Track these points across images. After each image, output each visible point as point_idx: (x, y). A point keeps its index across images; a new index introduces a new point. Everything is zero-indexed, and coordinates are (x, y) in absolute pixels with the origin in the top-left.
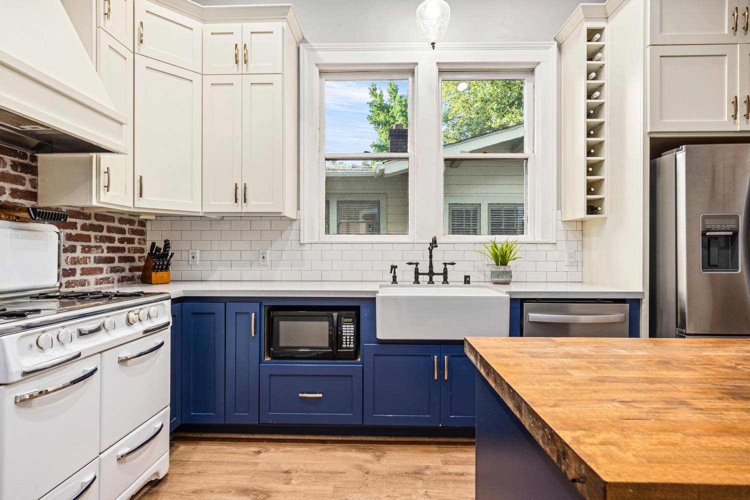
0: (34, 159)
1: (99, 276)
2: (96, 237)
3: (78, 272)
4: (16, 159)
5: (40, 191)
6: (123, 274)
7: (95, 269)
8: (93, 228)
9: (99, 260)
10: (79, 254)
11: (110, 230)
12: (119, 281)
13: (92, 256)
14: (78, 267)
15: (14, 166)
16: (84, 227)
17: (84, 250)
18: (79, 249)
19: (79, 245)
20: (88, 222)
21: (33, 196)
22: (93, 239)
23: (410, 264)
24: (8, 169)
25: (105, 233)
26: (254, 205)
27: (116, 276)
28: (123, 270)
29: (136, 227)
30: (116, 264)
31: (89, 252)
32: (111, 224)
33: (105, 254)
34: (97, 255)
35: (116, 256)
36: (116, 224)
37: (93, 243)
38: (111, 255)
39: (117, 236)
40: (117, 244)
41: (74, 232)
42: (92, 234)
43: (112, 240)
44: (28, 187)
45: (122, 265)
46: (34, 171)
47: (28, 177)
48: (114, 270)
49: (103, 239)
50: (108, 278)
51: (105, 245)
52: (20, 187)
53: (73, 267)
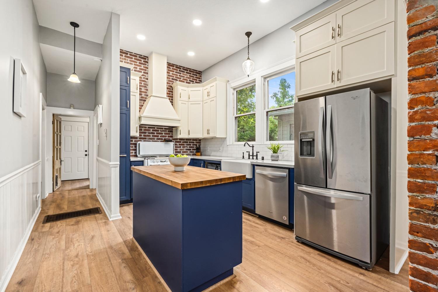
0: (172, 129)
1: (187, 153)
2: (186, 144)
3: (182, 152)
4: (169, 130)
5: (173, 135)
6: (194, 153)
7: (186, 152)
8: (185, 142)
9: (186, 150)
10: (182, 148)
11: (190, 142)
12: (192, 155)
13: (185, 149)
14: (182, 151)
15: (168, 131)
16: (183, 142)
17: (183, 147)
18: (182, 147)
19: (182, 146)
20: (184, 141)
21: (172, 137)
22: (185, 145)
23: (247, 152)
24: (167, 132)
25: (188, 143)
26: (211, 135)
27: (192, 153)
28: (194, 152)
29: (198, 141)
30: (192, 150)
31: (184, 148)
32: (190, 141)
33: (188, 148)
34: (186, 148)
35: (192, 149)
36: (192, 141)
37: (185, 146)
38: (190, 148)
39: (192, 144)
40: (192, 146)
41: (180, 143)
42: (185, 144)
43: (190, 145)
44: (171, 135)
45: (193, 151)
46: (172, 132)
47: (171, 133)
48: (191, 152)
49: (188, 145)
50: (189, 154)
51: (188, 146)
52: (170, 135)
53: (180, 151)
